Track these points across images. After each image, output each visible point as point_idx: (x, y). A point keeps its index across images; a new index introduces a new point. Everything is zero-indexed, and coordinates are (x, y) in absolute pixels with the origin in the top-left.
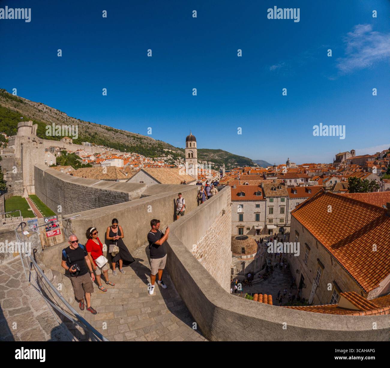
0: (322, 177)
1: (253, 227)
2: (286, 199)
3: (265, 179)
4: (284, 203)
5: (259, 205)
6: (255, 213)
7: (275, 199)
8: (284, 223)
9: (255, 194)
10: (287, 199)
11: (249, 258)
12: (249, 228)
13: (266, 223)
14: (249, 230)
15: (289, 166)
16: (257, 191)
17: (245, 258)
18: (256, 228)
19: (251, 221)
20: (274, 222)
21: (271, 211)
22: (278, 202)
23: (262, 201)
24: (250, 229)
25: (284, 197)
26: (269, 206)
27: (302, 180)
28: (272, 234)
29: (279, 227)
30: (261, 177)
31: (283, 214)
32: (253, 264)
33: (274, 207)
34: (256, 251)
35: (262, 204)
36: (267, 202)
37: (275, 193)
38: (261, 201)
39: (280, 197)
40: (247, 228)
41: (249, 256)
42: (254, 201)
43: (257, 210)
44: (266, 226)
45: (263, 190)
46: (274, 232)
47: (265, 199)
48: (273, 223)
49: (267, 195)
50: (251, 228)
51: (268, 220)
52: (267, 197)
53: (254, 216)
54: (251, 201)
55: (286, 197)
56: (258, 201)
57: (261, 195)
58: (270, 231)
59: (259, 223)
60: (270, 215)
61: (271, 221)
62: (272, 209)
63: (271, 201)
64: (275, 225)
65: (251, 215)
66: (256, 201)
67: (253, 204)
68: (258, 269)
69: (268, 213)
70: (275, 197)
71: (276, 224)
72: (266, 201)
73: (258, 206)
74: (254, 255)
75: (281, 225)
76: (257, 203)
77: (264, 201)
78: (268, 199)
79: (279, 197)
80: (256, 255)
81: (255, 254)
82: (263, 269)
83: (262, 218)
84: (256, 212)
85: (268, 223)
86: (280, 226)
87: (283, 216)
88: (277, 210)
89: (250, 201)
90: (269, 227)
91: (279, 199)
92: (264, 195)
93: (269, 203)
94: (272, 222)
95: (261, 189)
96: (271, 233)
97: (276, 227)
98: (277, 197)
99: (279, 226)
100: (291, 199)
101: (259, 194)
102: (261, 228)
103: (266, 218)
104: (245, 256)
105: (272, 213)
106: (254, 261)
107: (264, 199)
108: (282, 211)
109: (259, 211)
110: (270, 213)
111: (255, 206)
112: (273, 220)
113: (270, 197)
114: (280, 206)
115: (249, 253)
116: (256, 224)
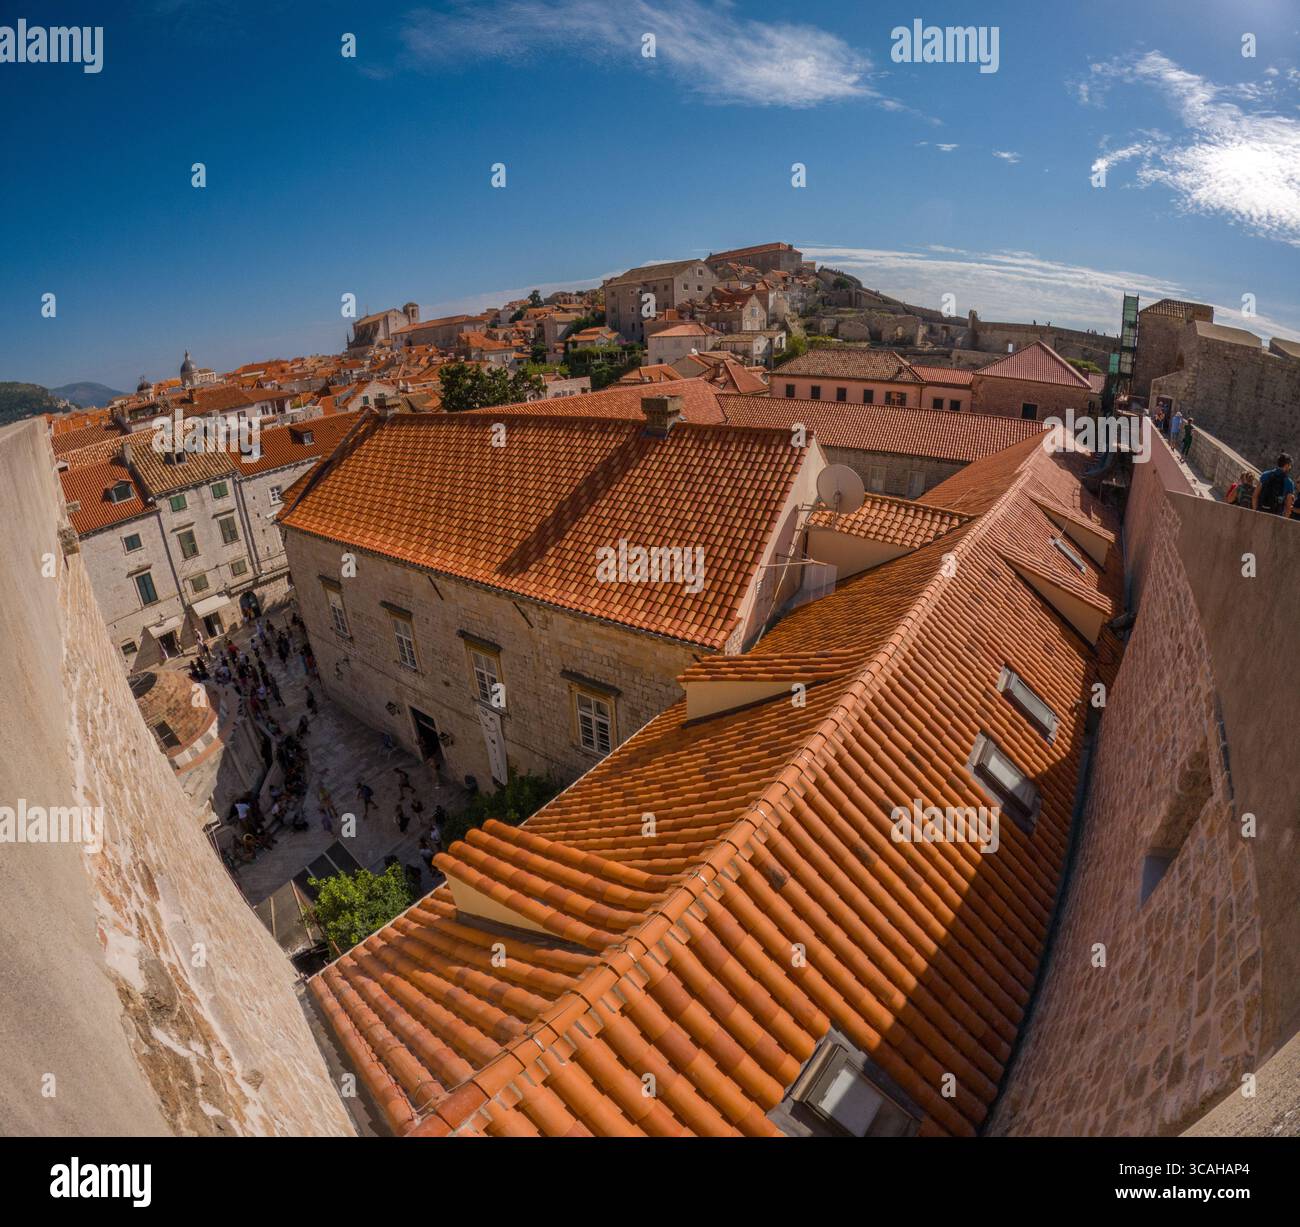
0: (325, 392)
1: (145, 631)
2: (229, 483)
3: (125, 431)
4: (229, 502)
5: (137, 535)
6: (130, 575)
7: (190, 497)
8: (250, 575)
9: (107, 497)
10: (235, 482)
11: (200, 751)
12: (132, 645)
13: (186, 600)
14: (135, 650)
15: (192, 383)
16: (110, 485)
17: (190, 759)
18: (156, 632)
19: (127, 613)
20: (214, 583)
21: (189, 546)
22: (203, 502)
23: (143, 517)
24: (138, 646)
25: (222, 478)
26: (174, 530)
27: (264, 411)
28: (222, 631)
29: (237, 594)
30: (107, 428)
31: (236, 544)
32: (229, 762)
33: (193, 528)
34: (211, 711)
35: (144, 528)
36: (161, 514)
37: (184, 470)
38: (137, 518)
39: (208, 482)
40: (124, 648)
41: (199, 745)
42: (112, 527)
43: (135, 559)
44: (189, 610)
45: (133, 473)
46: (227, 621)
47: (153, 504)
48: (213, 589)
49: (155, 490)
50: (138, 641)
51: (188, 584)
52: (160, 497)
53: (131, 585)
54: (101, 531)
55: (228, 477)
56: (129, 521)
57: (134, 496)
58: (211, 622)
59: (159, 608)
60: (190, 562)
61: (199, 584)
62: (190, 535)
63: (179, 506)
64: (220, 594)
65: (119, 588)
66: (120, 524)
67: (113, 539)
68: (257, 773)
69: (182, 558)
70: (188, 489)
71: (222, 588)
72: (157, 513)
73: (133, 543)
74: (213, 731)
75: (241, 588)
76: (127, 531)
77: (150, 514)
78: (164, 505)
79: (201, 484)
80: (221, 725)
81: (215, 724)
82: (269, 763)
83: (163, 584)
84: (133, 569)
85: (190, 595)
86: (238, 589)
87: (238, 550)
88: (208, 536)
89: (96, 532)
90: (202, 609)
91: (206, 490)
92: (144, 492)
93: (172, 519)
94: (207, 587)
95: (125, 471)
96: (216, 627)
97: (225, 600)
98: (196, 486)
99: (233, 591)
100: (249, 480)
101: (123, 492)
102: (175, 623)
103: (180, 579)
104: (186, 752)
105: (195, 551)
106: (226, 753)
107: (148, 508)
108: (229, 534)
109: (145, 562)
110: (186, 557)
111: (121, 546)
112: (204, 576)
113: (168, 494)
114: (215, 516)
115: (192, 735)
116: (149, 616)
